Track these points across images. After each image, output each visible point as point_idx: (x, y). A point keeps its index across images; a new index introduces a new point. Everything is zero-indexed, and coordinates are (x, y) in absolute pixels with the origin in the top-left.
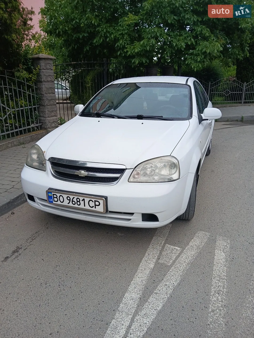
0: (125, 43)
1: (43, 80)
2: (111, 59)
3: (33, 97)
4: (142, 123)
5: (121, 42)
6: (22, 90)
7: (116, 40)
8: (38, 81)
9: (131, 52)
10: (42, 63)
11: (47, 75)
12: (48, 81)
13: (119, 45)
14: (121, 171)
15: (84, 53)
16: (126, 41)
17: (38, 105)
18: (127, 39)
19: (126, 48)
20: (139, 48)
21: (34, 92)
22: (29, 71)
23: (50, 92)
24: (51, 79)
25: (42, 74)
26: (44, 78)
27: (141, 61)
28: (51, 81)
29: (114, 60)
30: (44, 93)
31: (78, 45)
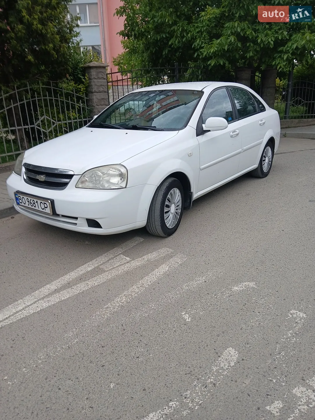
0: (202, 42)
1: (94, 90)
2: (189, 62)
3: (84, 109)
4: (127, 133)
5: (198, 41)
6: (70, 102)
7: (194, 39)
8: (88, 92)
9: (207, 52)
10: (93, 72)
11: (99, 84)
12: (99, 91)
13: (196, 45)
14: (70, 177)
15: (164, 57)
16: (205, 40)
17: (90, 118)
18: (206, 37)
19: (203, 48)
20: (217, 47)
21: (85, 104)
22: (78, 81)
23: (103, 103)
24: (103, 89)
25: (93, 84)
26: (95, 89)
27: (218, 62)
28: (103, 91)
29: (191, 64)
30: (95, 104)
31: (156, 49)
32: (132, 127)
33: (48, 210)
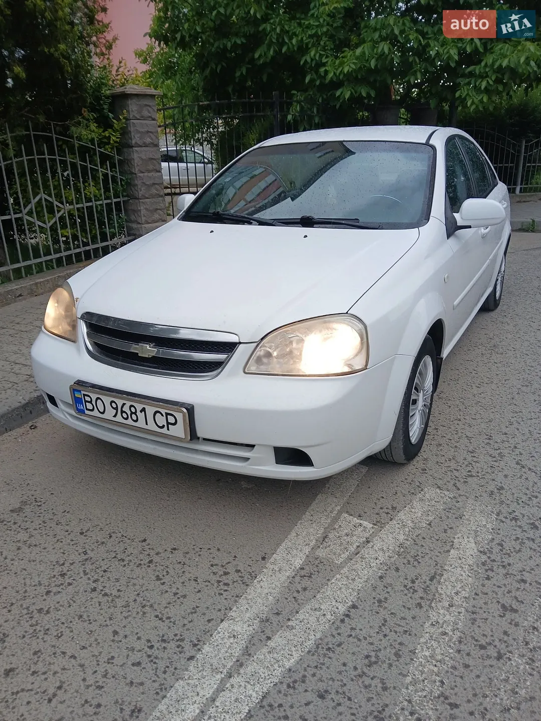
0: (320, 54)
1: (133, 142)
2: (294, 92)
3: (114, 179)
4: (306, 236)
5: (312, 53)
6: (89, 166)
7: (303, 49)
8: (124, 146)
9: (334, 73)
10: (133, 106)
11: (143, 130)
12: (144, 143)
13: (309, 60)
14: (230, 348)
15: (237, 80)
16: (325, 50)
17: (125, 196)
18: (327, 46)
19: (324, 65)
20: (354, 63)
21: (116, 168)
22: (105, 123)
23: (151, 167)
24: (152, 139)
25: (132, 129)
26: (136, 139)
27: (356, 92)
28: (152, 143)
29: (299, 96)
30: (137, 170)
31: (222, 66)
32: (299, 221)
33: (179, 431)
